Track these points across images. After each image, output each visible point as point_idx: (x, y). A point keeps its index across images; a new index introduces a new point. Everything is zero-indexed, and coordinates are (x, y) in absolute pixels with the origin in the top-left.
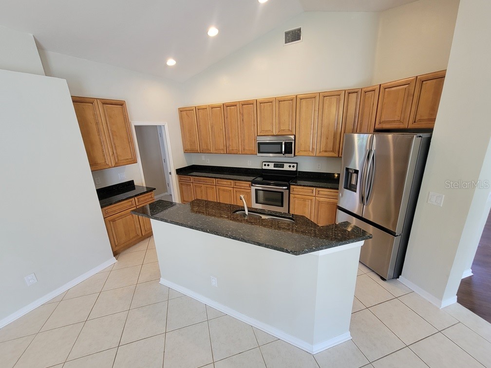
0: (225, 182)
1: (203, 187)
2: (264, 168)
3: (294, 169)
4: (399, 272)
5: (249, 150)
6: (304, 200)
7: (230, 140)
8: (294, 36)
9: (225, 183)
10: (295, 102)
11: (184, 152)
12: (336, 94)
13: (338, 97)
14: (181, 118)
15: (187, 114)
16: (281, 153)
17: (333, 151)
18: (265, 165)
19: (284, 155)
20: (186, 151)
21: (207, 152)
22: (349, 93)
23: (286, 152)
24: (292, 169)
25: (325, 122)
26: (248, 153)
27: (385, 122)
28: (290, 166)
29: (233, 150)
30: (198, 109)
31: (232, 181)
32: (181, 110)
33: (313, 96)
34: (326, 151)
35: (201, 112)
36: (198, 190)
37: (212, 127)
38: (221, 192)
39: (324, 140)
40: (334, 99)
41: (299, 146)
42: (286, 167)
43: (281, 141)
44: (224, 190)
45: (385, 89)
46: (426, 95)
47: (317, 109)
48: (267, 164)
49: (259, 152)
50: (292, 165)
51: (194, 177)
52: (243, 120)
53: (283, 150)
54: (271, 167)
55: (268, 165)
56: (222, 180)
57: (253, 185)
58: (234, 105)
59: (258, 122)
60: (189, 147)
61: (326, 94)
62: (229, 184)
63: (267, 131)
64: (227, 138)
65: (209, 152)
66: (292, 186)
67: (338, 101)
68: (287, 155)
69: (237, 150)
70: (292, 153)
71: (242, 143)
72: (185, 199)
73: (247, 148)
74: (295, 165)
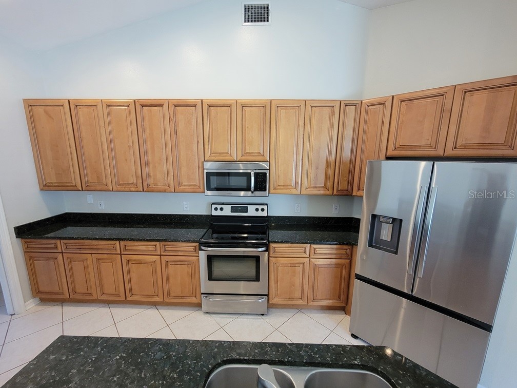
0: (142, 246)
1: (89, 261)
2: (214, 213)
3: (264, 214)
5: (190, 185)
6: (293, 265)
7: (151, 166)
8: (258, 14)
9: (143, 248)
10: (269, 110)
11: (42, 190)
12: (329, 105)
13: (330, 109)
14: (32, 120)
15: (46, 112)
16: (248, 189)
18: (216, 209)
19: (252, 192)
20: (45, 187)
21: (98, 189)
22: (346, 105)
23: (256, 189)
24: (260, 214)
26: (186, 190)
27: (402, 147)
28: (257, 210)
29: (156, 185)
30: (75, 106)
31: (158, 243)
32: (32, 103)
33: (297, 104)
34: (315, 187)
35: (82, 112)
36: (78, 267)
37: (110, 141)
38: (133, 267)
40: (326, 112)
41: (271, 182)
42: (252, 212)
43: (249, 171)
44: (140, 262)
45: (401, 101)
47: (302, 123)
48: (219, 207)
49: (209, 189)
50: (260, 207)
51: (66, 241)
52: (176, 133)
53: (252, 185)
54: (227, 211)
55: (222, 209)
56: (136, 243)
57: (203, 248)
58: (158, 104)
59: (206, 137)
60: (52, 179)
61: (315, 104)
62: (151, 248)
63: (220, 154)
64: (143, 162)
65: (104, 189)
66: (272, 245)
67: (332, 115)
68: (257, 193)
69: (164, 185)
70: (265, 190)
71: (176, 172)
72: (41, 289)
73: (184, 181)
74: (265, 207)
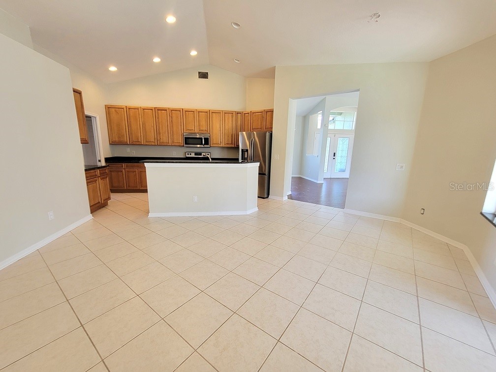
1: (136, 172)
2: (187, 156)
4: (268, 194)
5: (178, 143)
8: (204, 75)
10: (209, 114)
11: (110, 144)
12: (231, 113)
14: (109, 114)
15: (115, 111)
16: (202, 144)
17: (232, 144)
18: (188, 154)
19: (203, 146)
20: (112, 143)
21: (137, 144)
22: (237, 113)
23: (205, 144)
25: (227, 127)
26: (176, 145)
27: (255, 129)
29: (163, 143)
30: (129, 109)
32: (108, 107)
33: (219, 112)
34: (228, 144)
35: (132, 111)
37: (144, 125)
39: (226, 137)
40: (230, 115)
41: (211, 142)
43: (202, 137)
45: (253, 113)
46: (268, 118)
47: (221, 119)
48: (189, 153)
49: (186, 144)
50: (207, 154)
51: (127, 164)
52: (172, 121)
53: (203, 143)
55: (190, 154)
58: (164, 110)
59: (184, 123)
60: (116, 139)
61: (226, 112)
63: (190, 129)
64: (158, 133)
65: (139, 144)
67: (232, 117)
68: (205, 146)
69: (167, 142)
70: (208, 145)
71: (172, 137)
73: (175, 141)
74: (209, 154)
